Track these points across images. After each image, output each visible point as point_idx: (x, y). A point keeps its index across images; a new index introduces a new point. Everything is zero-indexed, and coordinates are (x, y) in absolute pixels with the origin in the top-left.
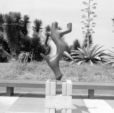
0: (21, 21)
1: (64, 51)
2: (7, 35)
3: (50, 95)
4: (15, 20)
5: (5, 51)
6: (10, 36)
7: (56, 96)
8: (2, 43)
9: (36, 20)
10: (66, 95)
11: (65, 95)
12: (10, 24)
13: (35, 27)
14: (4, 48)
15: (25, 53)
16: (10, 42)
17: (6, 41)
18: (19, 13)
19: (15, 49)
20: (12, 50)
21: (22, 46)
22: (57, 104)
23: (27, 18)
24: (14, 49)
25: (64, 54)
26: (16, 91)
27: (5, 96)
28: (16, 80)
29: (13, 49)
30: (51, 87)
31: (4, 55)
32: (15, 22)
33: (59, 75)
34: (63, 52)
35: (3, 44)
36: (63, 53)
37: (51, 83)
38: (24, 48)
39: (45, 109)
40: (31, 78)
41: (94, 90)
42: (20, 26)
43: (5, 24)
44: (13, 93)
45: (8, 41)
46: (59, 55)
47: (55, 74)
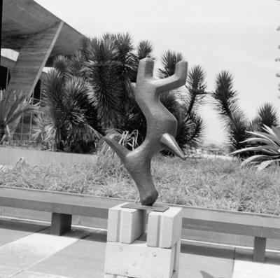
0: (133, 55)
1: (164, 133)
2: (94, 88)
3: (118, 241)
4: (115, 54)
5: (91, 127)
6: (102, 92)
7: (133, 245)
8: (85, 108)
9: (169, 54)
10: (157, 246)
11: (155, 244)
12: (101, 63)
13: (164, 70)
14: (88, 119)
15: (119, 134)
16: (101, 106)
17: (92, 103)
18: (127, 37)
19: (113, 123)
20: (106, 125)
21: (131, 116)
22: (134, 265)
23: (145, 50)
24: (111, 123)
25: (162, 141)
26: (80, 224)
27: (49, 233)
28: (82, 196)
29: (107, 122)
30: (122, 221)
31: (87, 137)
32: (116, 59)
33: (149, 194)
34: (161, 136)
35: (86, 110)
36: (160, 139)
37: (122, 212)
38: (134, 120)
39: (105, 276)
40: (120, 196)
41: (265, 239)
42: (127, 67)
43: (92, 63)
44: (70, 227)
45: (95, 104)
46: (151, 142)
47: (140, 191)
